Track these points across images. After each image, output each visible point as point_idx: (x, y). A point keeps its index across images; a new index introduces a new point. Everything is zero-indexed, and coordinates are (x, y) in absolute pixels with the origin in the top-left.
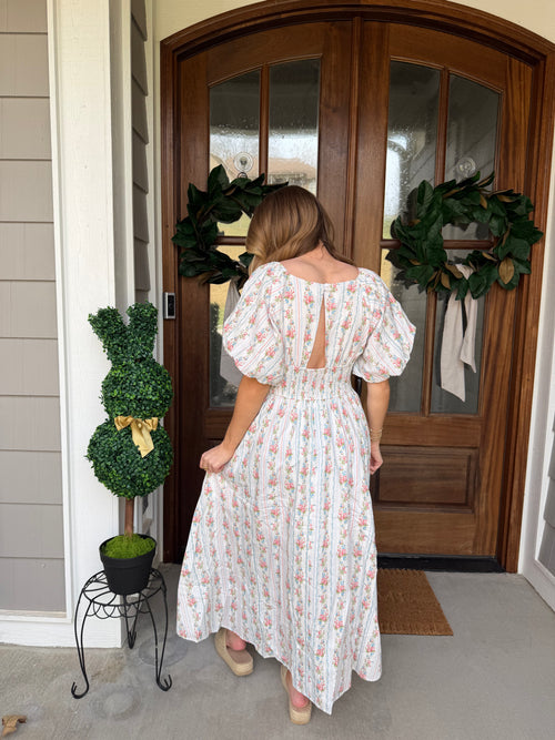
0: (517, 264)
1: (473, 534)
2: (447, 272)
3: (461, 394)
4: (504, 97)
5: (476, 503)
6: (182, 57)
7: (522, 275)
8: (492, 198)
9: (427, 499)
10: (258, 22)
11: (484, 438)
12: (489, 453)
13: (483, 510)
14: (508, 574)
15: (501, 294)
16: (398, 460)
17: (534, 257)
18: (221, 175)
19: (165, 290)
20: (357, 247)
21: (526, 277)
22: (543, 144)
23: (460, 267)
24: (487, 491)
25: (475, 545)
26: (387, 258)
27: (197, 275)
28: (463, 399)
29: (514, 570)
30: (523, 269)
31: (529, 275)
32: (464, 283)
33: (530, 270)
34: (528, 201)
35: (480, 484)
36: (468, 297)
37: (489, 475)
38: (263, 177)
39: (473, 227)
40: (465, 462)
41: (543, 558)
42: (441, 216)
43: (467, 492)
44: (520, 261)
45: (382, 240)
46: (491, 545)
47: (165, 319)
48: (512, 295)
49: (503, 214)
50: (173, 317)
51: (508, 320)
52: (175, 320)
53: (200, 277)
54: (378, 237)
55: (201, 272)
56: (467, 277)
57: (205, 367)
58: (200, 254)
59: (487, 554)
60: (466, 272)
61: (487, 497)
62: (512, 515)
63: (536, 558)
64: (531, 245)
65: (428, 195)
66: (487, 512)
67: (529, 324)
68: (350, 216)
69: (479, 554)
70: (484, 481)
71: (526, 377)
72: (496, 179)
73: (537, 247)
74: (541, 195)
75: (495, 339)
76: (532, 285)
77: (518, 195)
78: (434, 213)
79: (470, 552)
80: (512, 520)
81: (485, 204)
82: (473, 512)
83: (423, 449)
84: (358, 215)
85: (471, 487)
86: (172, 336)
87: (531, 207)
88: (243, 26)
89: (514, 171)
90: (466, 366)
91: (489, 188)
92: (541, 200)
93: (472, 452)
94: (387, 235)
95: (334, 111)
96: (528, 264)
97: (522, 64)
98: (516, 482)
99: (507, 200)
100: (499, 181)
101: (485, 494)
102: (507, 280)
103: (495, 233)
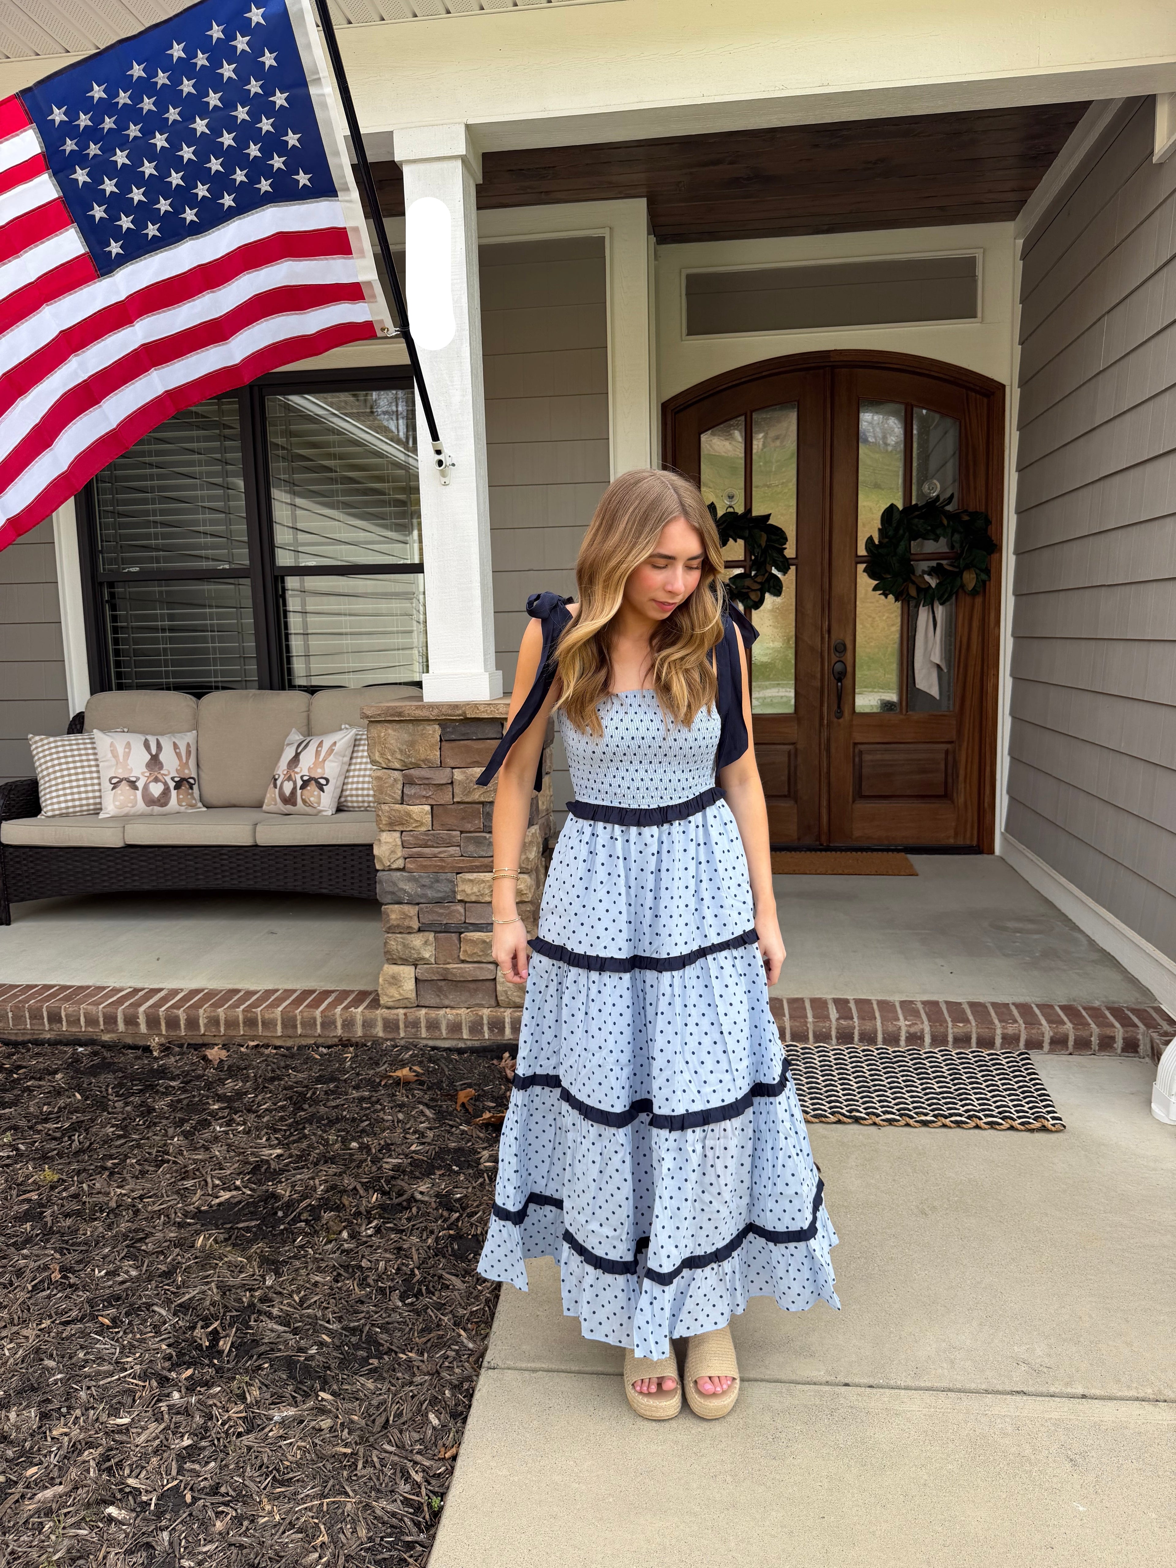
0: (978, 571)
1: (954, 824)
2: (914, 583)
3: (935, 692)
4: (963, 421)
5: (955, 795)
6: (676, 413)
7: (984, 582)
8: (950, 516)
9: (908, 793)
11: (959, 732)
12: (965, 744)
13: (961, 800)
14: (985, 856)
15: (968, 599)
16: (879, 757)
17: (994, 564)
20: (834, 564)
21: (987, 583)
23: (927, 577)
24: (965, 782)
25: (956, 834)
26: (864, 571)
28: (938, 698)
29: (991, 851)
30: (984, 576)
31: (990, 580)
32: (931, 591)
33: (989, 577)
34: (987, 516)
35: (958, 777)
36: (936, 604)
37: (966, 768)
38: (748, 510)
39: (943, 541)
40: (943, 756)
41: (1006, 829)
42: (907, 534)
43: (946, 783)
44: (981, 570)
45: (857, 556)
46: (972, 834)
48: (979, 600)
49: (961, 531)
51: (976, 624)
54: (854, 554)
56: (933, 586)
59: (968, 842)
60: (933, 582)
61: (965, 788)
62: (986, 800)
63: (1003, 830)
64: (990, 555)
65: (896, 516)
66: (965, 802)
67: (992, 624)
68: (827, 538)
69: (960, 842)
70: (962, 773)
72: (955, 500)
73: (995, 556)
75: (965, 640)
76: (992, 590)
77: (976, 512)
78: (901, 532)
79: (952, 841)
80: (986, 805)
81: (945, 522)
82: (953, 802)
83: (902, 746)
84: (834, 536)
85: (950, 780)
87: (988, 522)
89: (975, 489)
90: (938, 666)
91: (949, 508)
92: (997, 514)
93: (949, 746)
94: (862, 551)
96: (988, 572)
98: (988, 769)
99: (965, 516)
100: (963, 500)
101: (963, 786)
102: (970, 586)
103: (957, 545)
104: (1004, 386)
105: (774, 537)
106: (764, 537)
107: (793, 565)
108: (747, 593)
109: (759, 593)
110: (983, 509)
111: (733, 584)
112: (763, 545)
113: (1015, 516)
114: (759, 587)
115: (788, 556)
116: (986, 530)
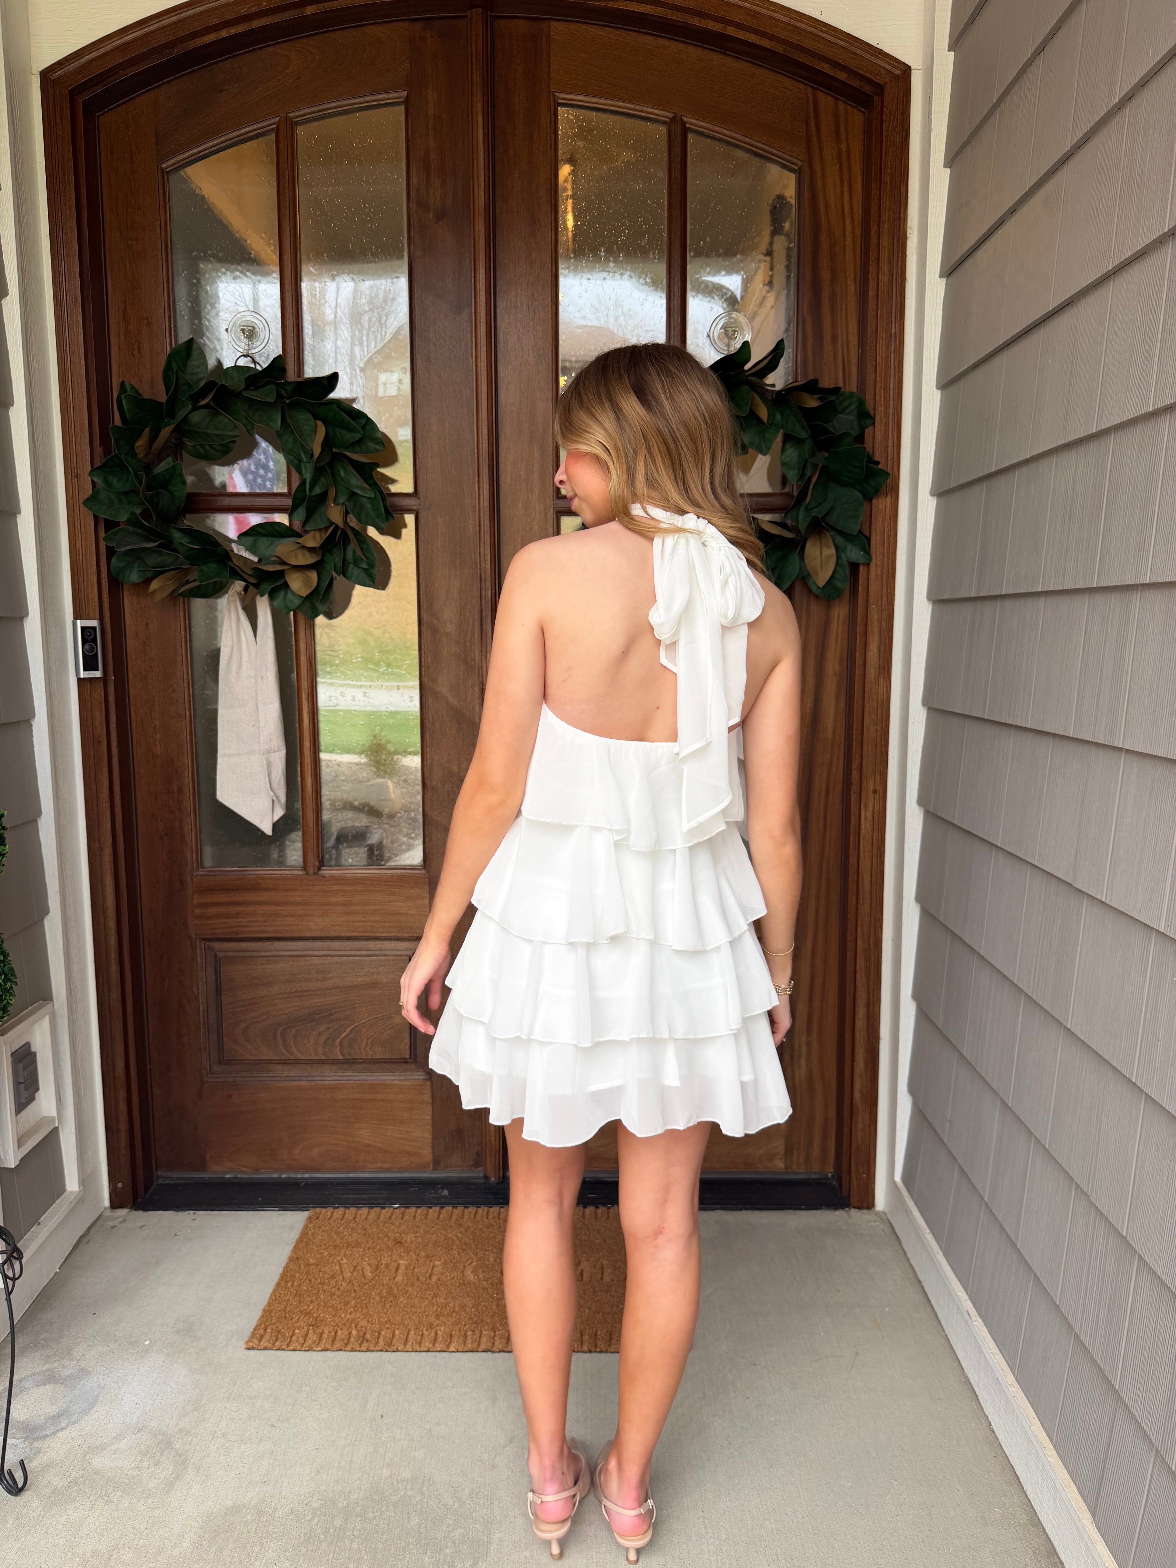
0: (839, 541)
4: (806, 169)
7: (856, 566)
8: (777, 398)
10: (256, 24)
12: (807, 949)
13: (802, 1074)
14: (854, 1212)
15: (817, 608)
17: (878, 524)
18: (193, 362)
19: (77, 616)
21: (862, 569)
22: (884, 279)
24: (809, 1033)
25: (790, 1149)
27: (148, 581)
29: (867, 1202)
30: (856, 552)
31: (868, 565)
33: (868, 554)
34: (861, 403)
37: (812, 999)
39: (761, 464)
44: (846, 535)
46: (823, 1149)
47: (80, 680)
48: (841, 612)
49: (804, 435)
50: (98, 674)
51: (835, 665)
52: (105, 679)
53: (154, 585)
55: (157, 574)
57: (187, 781)
58: (150, 534)
59: (816, 1167)
61: (809, 1044)
62: (858, 1085)
63: (898, 1177)
64: (871, 500)
66: (811, 1078)
67: (874, 671)
69: (798, 1168)
71: (870, 785)
72: (786, 360)
73: (881, 504)
74: (886, 389)
76: (875, 588)
77: (836, 390)
79: (780, 1164)
80: (857, 1095)
81: (763, 413)
86: (99, 716)
87: (865, 417)
88: (224, 34)
89: (834, 339)
91: (772, 378)
92: (887, 400)
95: (440, 216)
96: (863, 540)
97: (842, 106)
98: (861, 1012)
99: (812, 402)
100: (805, 363)
101: (804, 1039)
102: (822, 577)
103: (792, 475)
104: (906, 71)
105: (350, 437)
106: (322, 430)
107: (409, 511)
108: (281, 574)
109: (314, 576)
110: (854, 388)
111: (252, 549)
112: (317, 450)
113: (937, 395)
114: (310, 559)
115: (394, 489)
116: (860, 439)
